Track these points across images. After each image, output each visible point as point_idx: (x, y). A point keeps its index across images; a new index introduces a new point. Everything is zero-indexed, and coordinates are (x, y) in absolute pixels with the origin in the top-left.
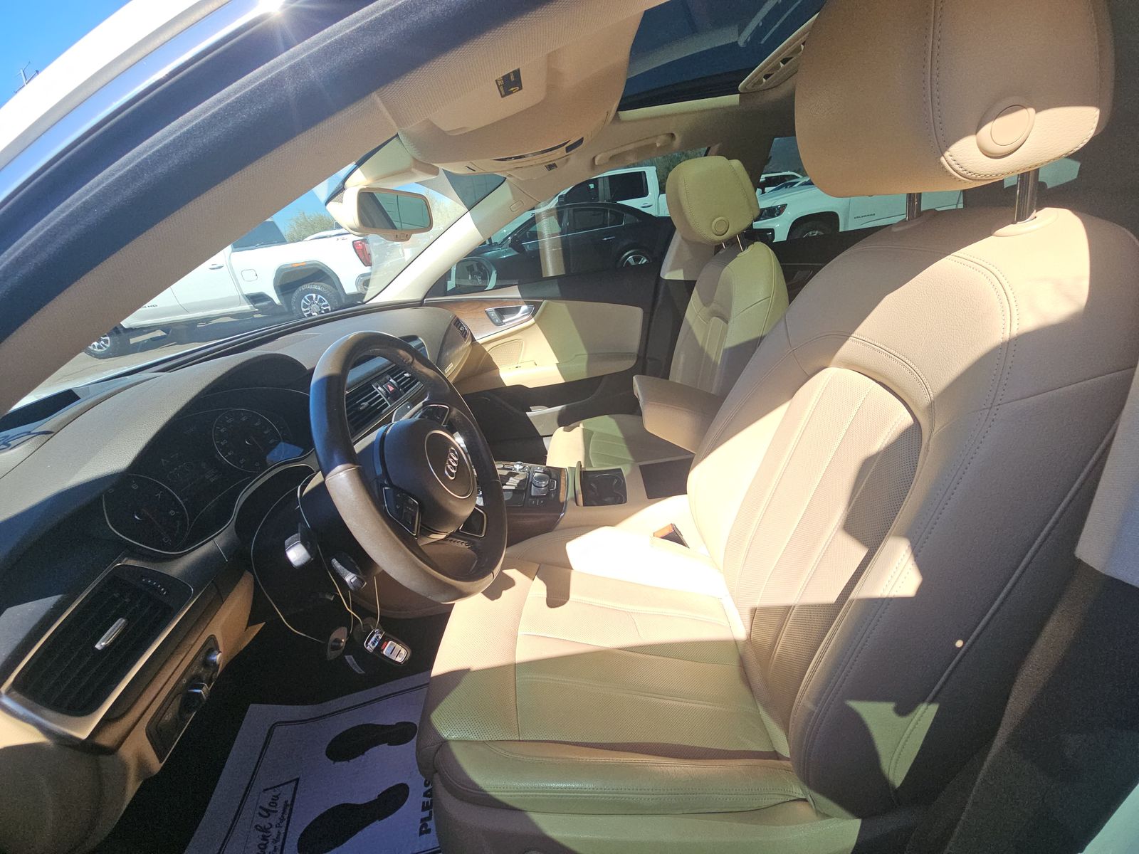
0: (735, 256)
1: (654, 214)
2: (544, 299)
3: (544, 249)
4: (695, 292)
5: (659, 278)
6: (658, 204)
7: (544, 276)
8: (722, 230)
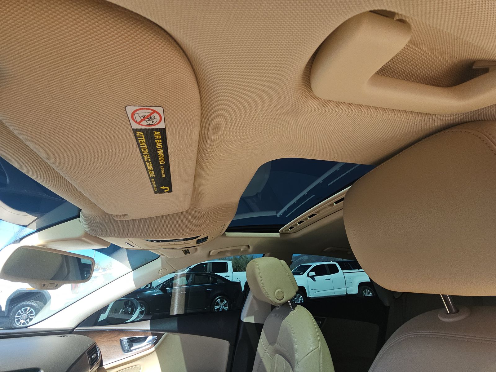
0: (289, 314)
1: (230, 280)
2: (166, 331)
3: (175, 293)
4: (263, 332)
5: (240, 321)
6: (232, 276)
7: (170, 314)
8: (281, 297)
